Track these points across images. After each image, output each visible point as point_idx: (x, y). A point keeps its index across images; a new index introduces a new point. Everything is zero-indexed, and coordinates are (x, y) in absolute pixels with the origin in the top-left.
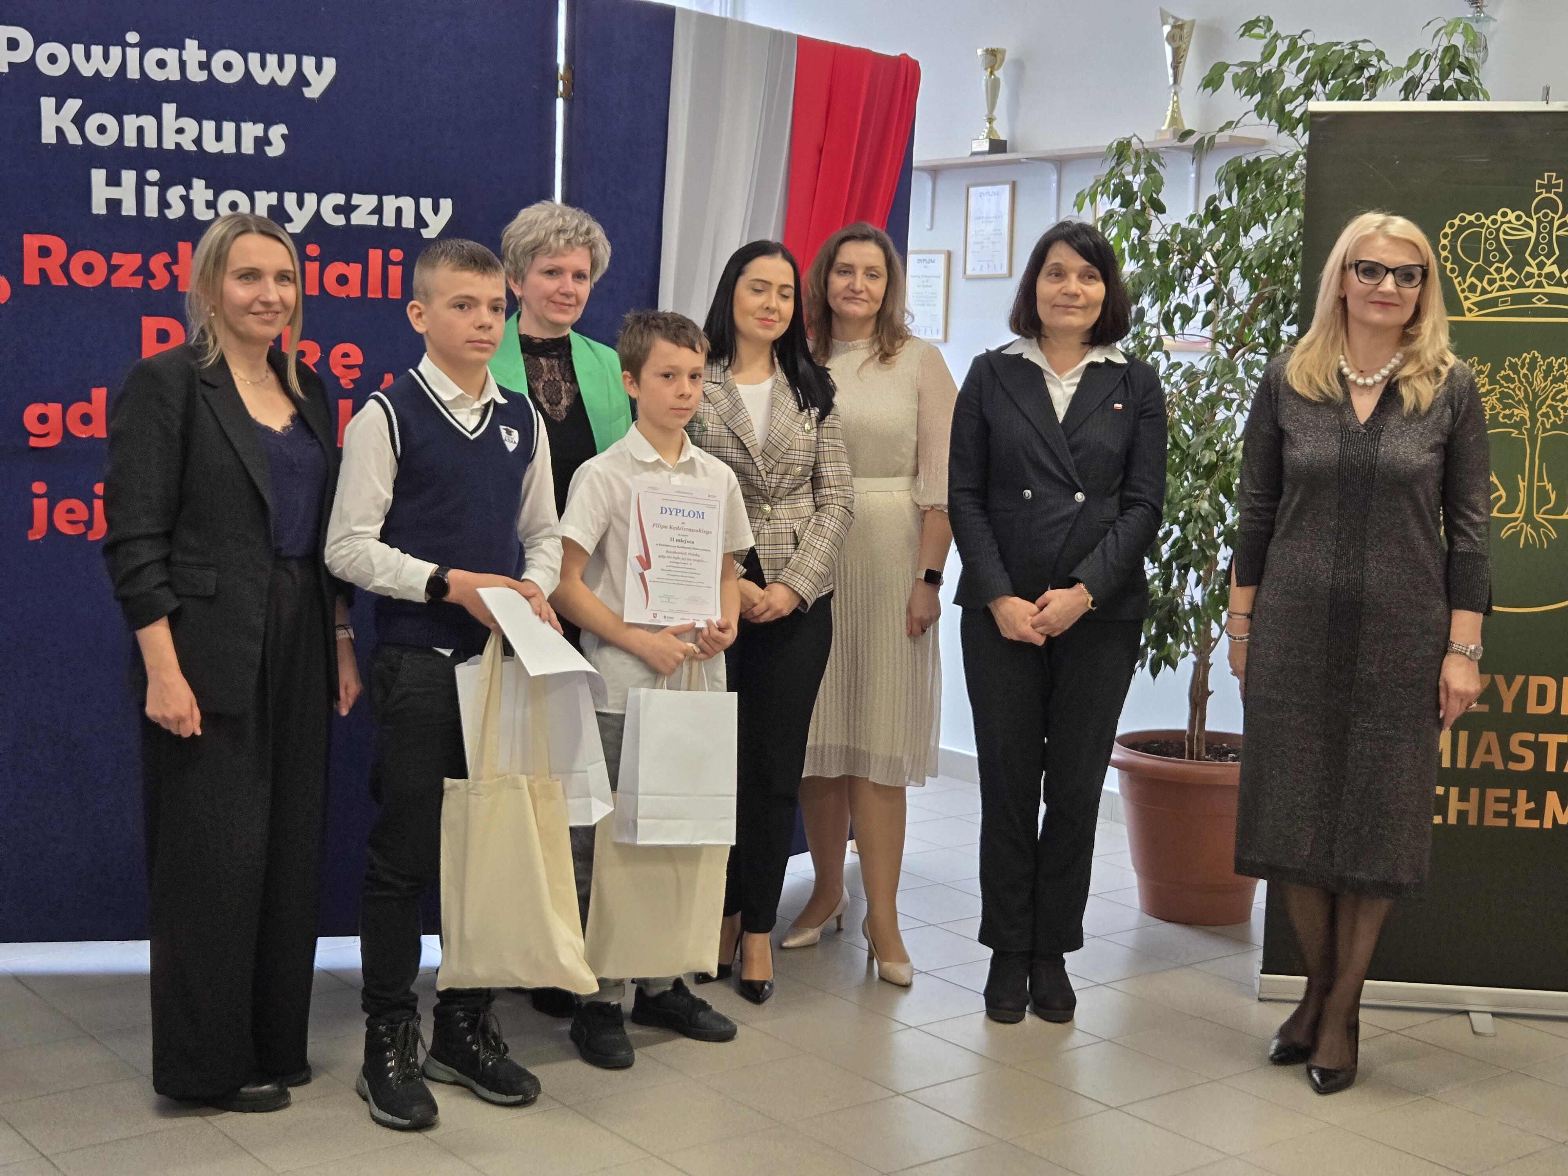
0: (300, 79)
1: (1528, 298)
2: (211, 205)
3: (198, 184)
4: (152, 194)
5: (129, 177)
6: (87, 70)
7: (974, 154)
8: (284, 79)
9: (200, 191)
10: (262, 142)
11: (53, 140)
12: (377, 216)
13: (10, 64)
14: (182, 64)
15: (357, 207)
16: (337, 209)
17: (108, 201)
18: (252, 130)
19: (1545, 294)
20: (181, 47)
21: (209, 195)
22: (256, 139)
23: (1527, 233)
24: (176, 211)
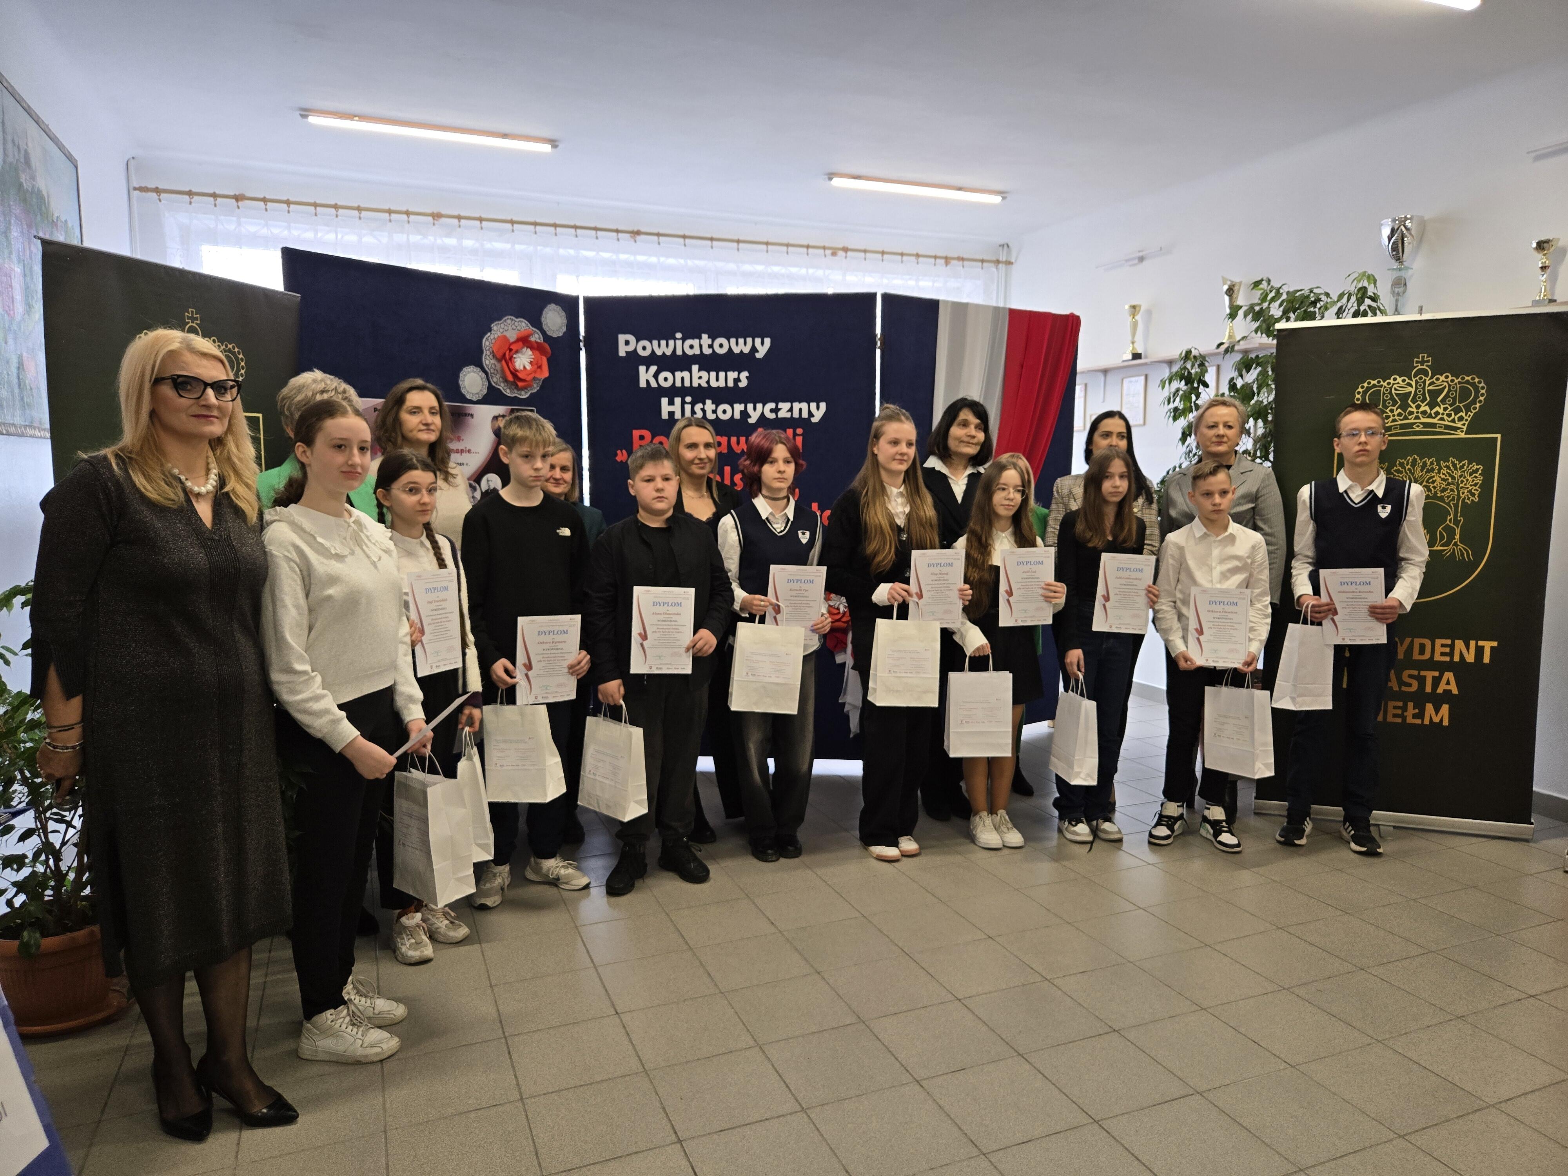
0: (754, 349)
1: (1411, 425)
2: (714, 412)
3: (709, 402)
4: (688, 407)
5: (678, 400)
6: (659, 352)
7: (1124, 361)
8: (747, 350)
9: (709, 405)
10: (737, 380)
11: (645, 386)
12: (790, 413)
13: (627, 352)
14: (701, 346)
15: (780, 409)
16: (772, 411)
17: (669, 412)
18: (732, 375)
19: (1421, 423)
20: (700, 338)
21: (714, 407)
22: (734, 379)
23: (1409, 389)
24: (700, 414)
